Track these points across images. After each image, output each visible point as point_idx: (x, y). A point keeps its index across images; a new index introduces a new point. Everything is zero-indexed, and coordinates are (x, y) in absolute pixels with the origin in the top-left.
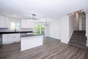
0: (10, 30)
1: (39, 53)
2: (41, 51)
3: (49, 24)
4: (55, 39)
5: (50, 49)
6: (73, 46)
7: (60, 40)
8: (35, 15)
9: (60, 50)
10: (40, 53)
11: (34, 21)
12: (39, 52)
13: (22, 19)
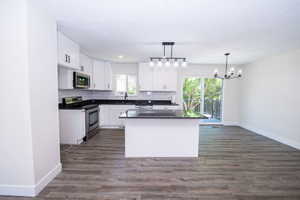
0: (116, 94)
1: (168, 184)
2: (183, 180)
3: (240, 72)
5: (225, 188)
8: (172, 44)
10: (174, 188)
11: (176, 64)
12: (168, 181)
13: (141, 65)
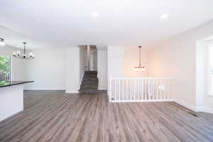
4: (52, 91)
6: (85, 94)
7: (64, 91)
9: (69, 103)
